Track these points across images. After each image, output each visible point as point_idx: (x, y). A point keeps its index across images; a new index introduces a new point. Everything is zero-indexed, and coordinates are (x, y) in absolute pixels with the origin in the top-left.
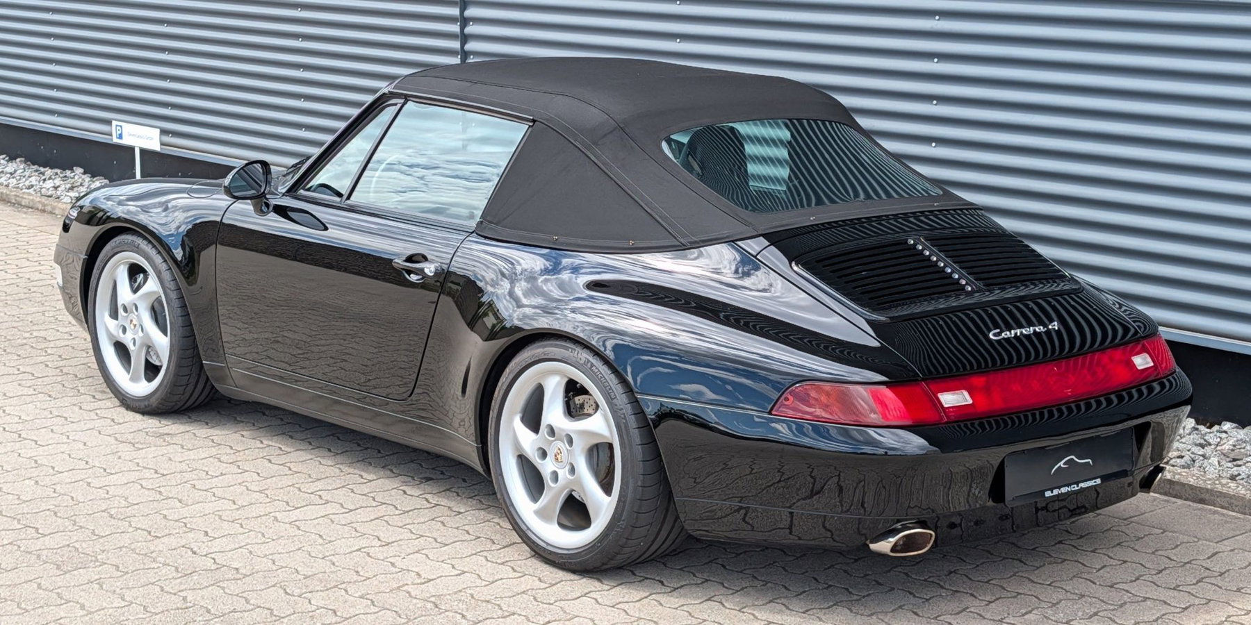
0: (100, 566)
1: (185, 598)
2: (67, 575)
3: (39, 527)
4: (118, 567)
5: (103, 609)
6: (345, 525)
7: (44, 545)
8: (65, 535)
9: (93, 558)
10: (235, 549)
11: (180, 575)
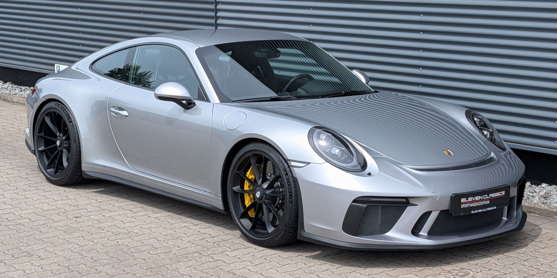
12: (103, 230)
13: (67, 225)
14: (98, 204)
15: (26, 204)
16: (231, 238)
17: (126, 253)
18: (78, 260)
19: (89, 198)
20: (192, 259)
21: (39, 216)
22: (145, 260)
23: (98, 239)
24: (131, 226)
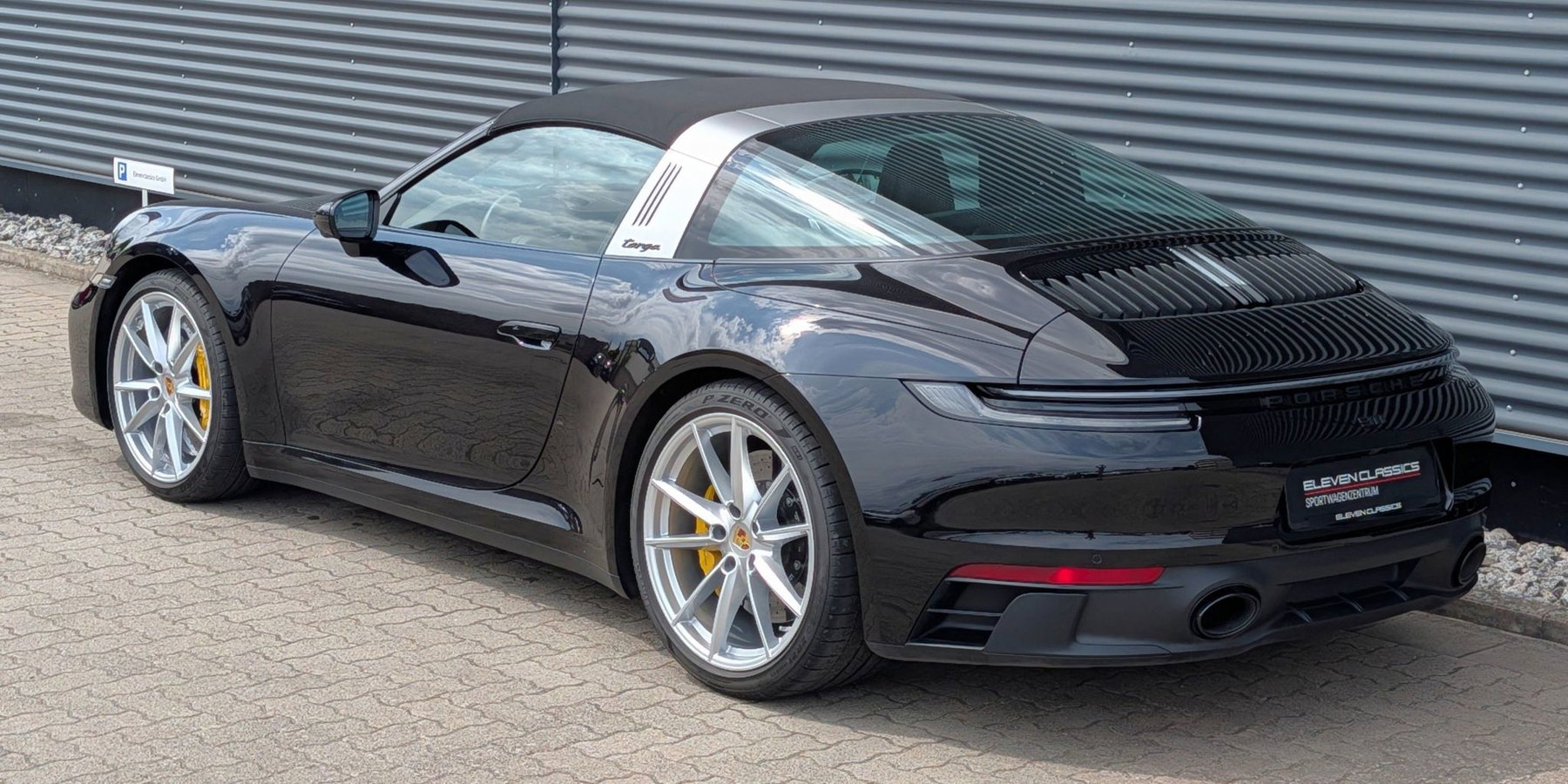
0: (158, 672)
1: (262, 708)
2: (122, 682)
3: (78, 628)
4: (180, 674)
5: (170, 718)
6: (441, 629)
7: (89, 649)
8: (111, 638)
9: (149, 664)
10: (315, 655)
11: (253, 683)
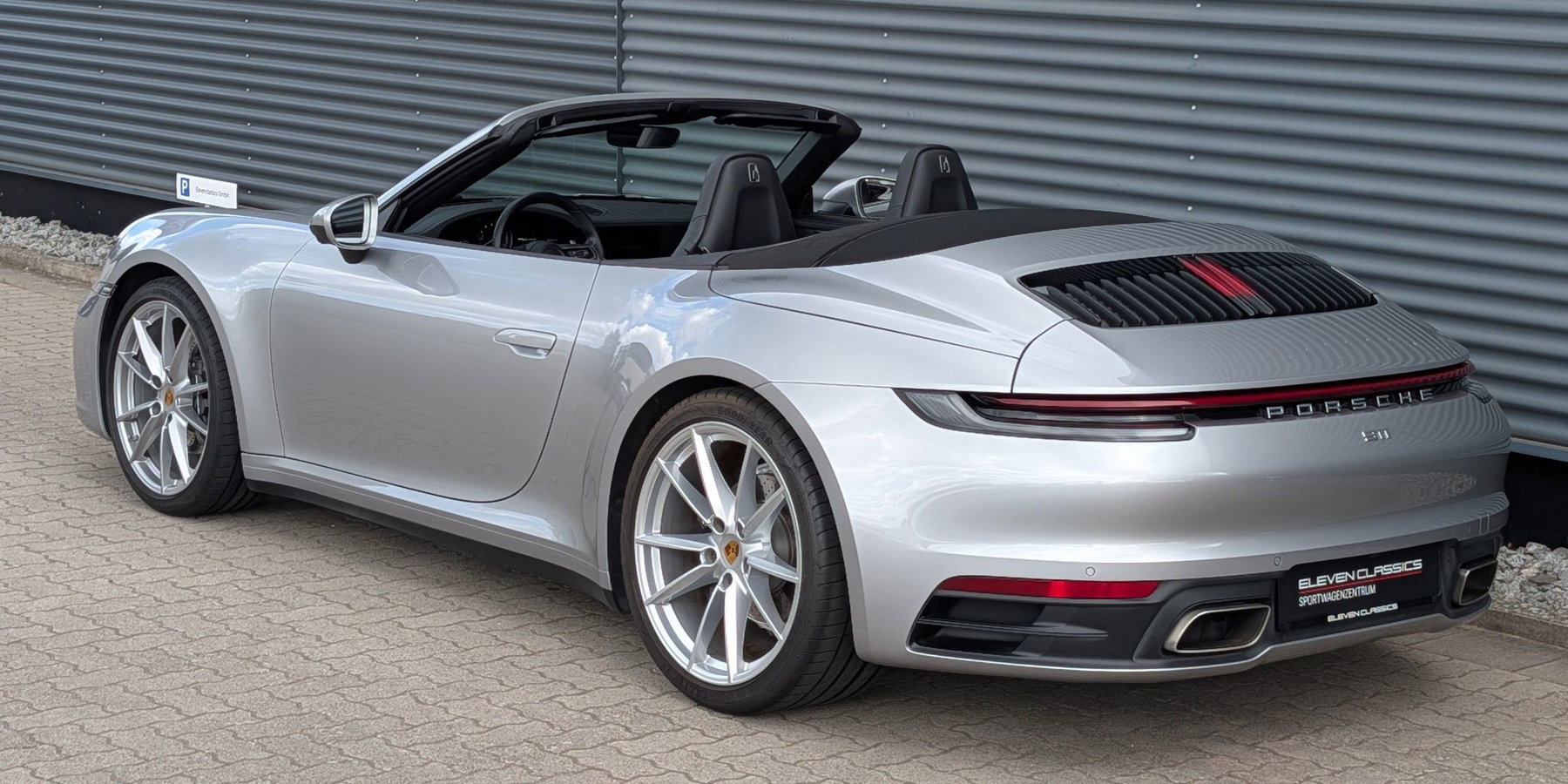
0: (195, 670)
1: (298, 705)
2: (158, 678)
3: (118, 627)
7: (128, 648)
8: (151, 638)
12: (260, 665)
13: (156, 648)
14: (257, 582)
15: (48, 579)
16: (633, 696)
17: (319, 742)
18: (172, 762)
19: (231, 564)
20: (514, 764)
21: (78, 619)
22: (371, 764)
23: (241, 695)
24: (345, 654)
